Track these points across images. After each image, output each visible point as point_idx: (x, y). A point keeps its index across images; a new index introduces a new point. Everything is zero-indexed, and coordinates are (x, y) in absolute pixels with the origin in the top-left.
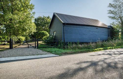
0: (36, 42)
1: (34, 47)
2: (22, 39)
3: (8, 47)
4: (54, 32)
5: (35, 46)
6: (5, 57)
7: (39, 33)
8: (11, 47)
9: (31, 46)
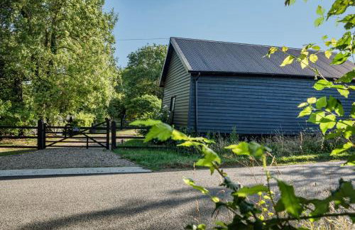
0: (110, 134)
1: (103, 146)
2: (84, 121)
4: (172, 98)
5: (108, 142)
8: (41, 145)
9: (95, 142)
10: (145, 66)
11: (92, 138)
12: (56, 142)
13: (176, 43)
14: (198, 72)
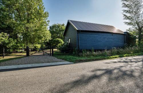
0: (51, 50)
1: (49, 55)
2: (38, 47)
3: (25, 54)
4: (69, 39)
5: (51, 53)
6: (23, 64)
7: (54, 41)
8: (28, 55)
9: (46, 53)
10: (54, 30)
11: (45, 52)
12: (33, 54)
13: (70, 22)
14: (79, 30)
